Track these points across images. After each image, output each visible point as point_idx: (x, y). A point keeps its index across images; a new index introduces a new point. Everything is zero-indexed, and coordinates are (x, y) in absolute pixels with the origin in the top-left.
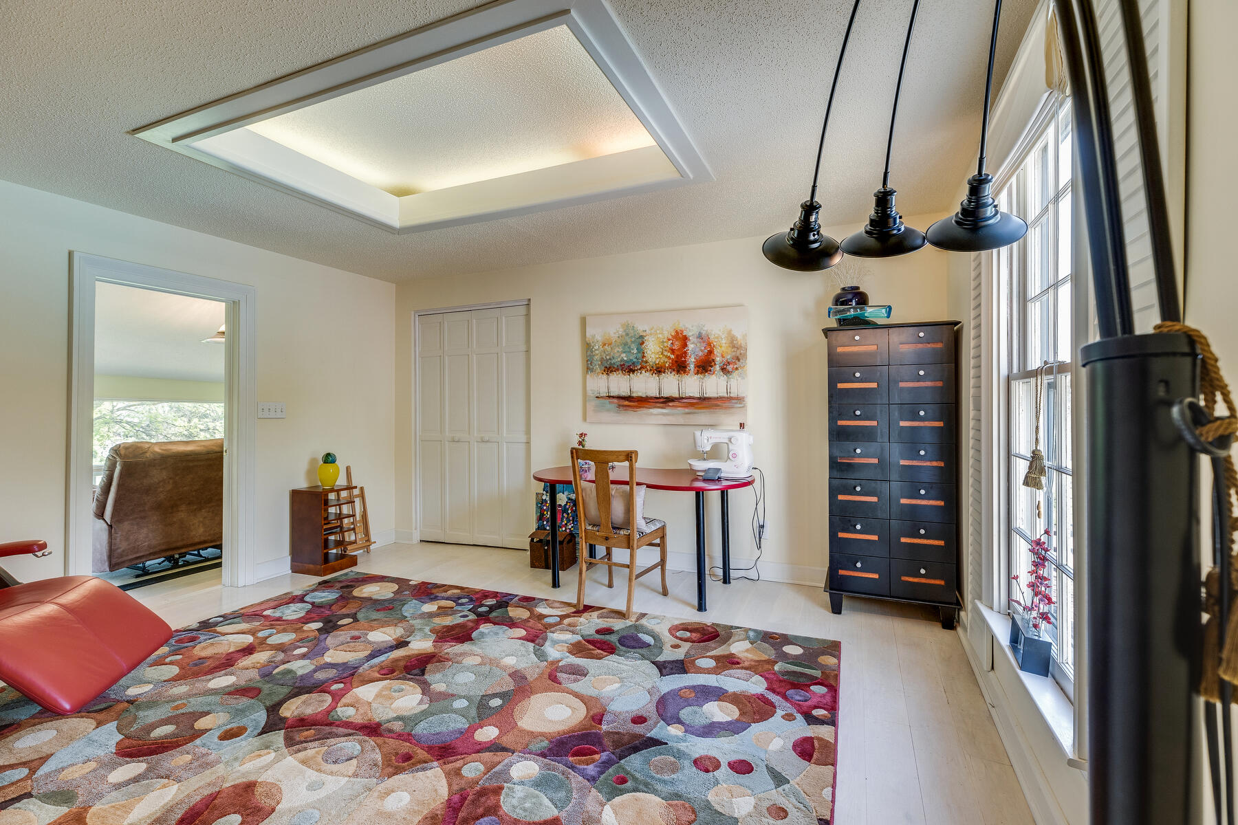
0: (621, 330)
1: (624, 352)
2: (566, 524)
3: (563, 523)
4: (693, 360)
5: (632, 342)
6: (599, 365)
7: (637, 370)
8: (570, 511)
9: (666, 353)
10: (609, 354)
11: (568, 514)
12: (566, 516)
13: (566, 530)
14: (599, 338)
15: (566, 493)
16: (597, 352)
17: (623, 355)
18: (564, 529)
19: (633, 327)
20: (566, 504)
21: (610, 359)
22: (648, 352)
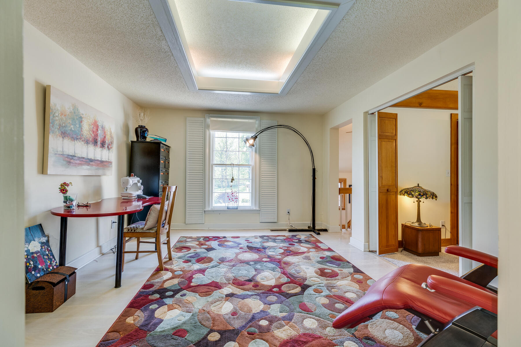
0: (72, 108)
1: (73, 125)
2: (51, 263)
3: (48, 264)
4: (100, 140)
5: (77, 119)
6: (58, 129)
7: (78, 139)
8: (47, 253)
9: (91, 132)
10: (65, 123)
11: (47, 255)
12: (47, 257)
13: (53, 268)
14: (58, 107)
15: (36, 239)
16: (57, 118)
17: (72, 126)
18: (51, 268)
19: (78, 109)
20: (42, 248)
21: (65, 127)
22: (84, 129)
